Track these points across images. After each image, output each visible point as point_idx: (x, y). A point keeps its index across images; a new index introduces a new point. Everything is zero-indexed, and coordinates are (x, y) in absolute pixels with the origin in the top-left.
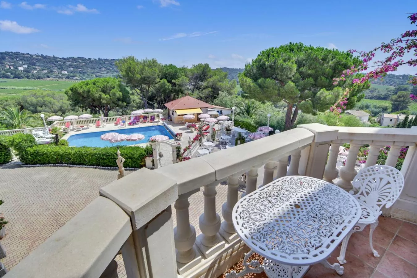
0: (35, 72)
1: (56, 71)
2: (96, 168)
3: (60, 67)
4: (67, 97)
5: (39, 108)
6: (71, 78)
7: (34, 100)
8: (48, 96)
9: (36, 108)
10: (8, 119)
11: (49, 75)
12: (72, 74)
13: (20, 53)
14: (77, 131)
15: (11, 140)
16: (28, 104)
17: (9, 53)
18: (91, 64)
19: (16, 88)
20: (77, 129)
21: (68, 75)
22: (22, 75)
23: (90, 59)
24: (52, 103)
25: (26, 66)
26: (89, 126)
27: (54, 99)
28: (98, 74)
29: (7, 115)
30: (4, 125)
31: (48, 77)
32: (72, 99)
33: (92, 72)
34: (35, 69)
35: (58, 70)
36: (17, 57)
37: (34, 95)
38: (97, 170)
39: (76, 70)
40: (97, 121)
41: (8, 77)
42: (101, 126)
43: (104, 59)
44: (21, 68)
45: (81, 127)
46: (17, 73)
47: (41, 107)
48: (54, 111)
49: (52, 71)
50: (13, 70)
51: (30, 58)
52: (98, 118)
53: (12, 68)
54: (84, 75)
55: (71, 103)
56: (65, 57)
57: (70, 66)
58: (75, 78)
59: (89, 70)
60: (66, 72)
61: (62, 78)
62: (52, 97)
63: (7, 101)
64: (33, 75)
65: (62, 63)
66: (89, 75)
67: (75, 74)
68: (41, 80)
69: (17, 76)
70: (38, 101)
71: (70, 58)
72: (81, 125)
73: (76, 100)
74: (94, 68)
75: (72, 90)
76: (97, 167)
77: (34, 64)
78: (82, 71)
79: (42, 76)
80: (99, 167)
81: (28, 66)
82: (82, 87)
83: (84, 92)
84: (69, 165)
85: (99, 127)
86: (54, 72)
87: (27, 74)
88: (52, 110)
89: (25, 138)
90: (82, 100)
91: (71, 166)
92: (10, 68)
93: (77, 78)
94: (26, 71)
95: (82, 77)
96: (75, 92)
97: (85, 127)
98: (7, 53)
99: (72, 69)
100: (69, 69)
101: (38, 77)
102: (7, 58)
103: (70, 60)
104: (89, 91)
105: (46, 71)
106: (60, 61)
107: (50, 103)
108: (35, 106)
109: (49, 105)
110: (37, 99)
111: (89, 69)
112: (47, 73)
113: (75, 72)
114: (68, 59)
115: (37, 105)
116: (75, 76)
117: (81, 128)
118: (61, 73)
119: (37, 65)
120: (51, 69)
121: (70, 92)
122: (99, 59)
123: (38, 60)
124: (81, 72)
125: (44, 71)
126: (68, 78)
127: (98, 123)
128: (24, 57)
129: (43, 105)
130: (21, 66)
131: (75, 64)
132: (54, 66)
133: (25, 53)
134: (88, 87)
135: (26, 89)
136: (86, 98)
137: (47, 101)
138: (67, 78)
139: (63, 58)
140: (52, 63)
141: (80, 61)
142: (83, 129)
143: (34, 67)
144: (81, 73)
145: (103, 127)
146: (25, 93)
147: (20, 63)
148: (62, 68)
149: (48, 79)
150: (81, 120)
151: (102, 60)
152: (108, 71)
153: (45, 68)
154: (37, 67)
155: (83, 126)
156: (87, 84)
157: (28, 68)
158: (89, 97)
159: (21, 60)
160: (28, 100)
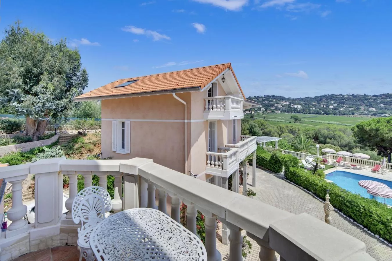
0: (342, 109)
1: (363, 108)
2: (336, 212)
3: (368, 104)
4: (353, 134)
5: (328, 140)
6: (379, 115)
7: (326, 133)
8: (340, 130)
9: (326, 140)
10: (297, 143)
11: (355, 112)
12: (381, 111)
13: (334, 94)
14: (347, 168)
15: (284, 157)
16: (321, 135)
17: (326, 95)
19: (323, 122)
20: (348, 166)
21: (376, 112)
22: (331, 112)
24: (341, 137)
25: (336, 105)
26: (363, 167)
27: (345, 134)
29: (297, 141)
30: (293, 147)
31: (353, 114)
32: (358, 136)
34: (343, 107)
35: (366, 107)
36: (331, 98)
37: (328, 129)
38: (336, 214)
39: (387, 106)
40: (376, 165)
41: (320, 114)
42: (380, 172)
44: (331, 107)
45: (352, 165)
46: (327, 110)
47: (331, 139)
48: (341, 145)
49: (358, 109)
50: (325, 108)
51: (341, 98)
52: (378, 162)
53: (325, 107)
55: (355, 139)
57: (381, 102)
58: (384, 115)
60: (374, 109)
61: (368, 115)
62: (343, 132)
63: (308, 131)
64: (339, 112)
65: (372, 100)
67: (385, 111)
68: (345, 116)
69: (326, 113)
70: (329, 134)
71: (383, 95)
72: (354, 164)
73: (361, 137)
75: (358, 127)
76: (338, 211)
77: (343, 103)
79: (347, 113)
80: (340, 213)
81: (337, 105)
82: (370, 125)
83: (371, 130)
84: (314, 195)
85: (375, 172)
86: (361, 109)
87: (335, 112)
88: (340, 143)
89: (292, 159)
90: (367, 138)
91: (315, 196)
92: (323, 107)
93: (387, 115)
94: (335, 109)
96: (361, 129)
97: (358, 167)
98: (325, 96)
99: (382, 105)
100: (379, 105)
101: (343, 114)
102: (324, 99)
103: (383, 97)
104: (377, 130)
105: (353, 109)
107: (339, 137)
108: (325, 138)
109: (338, 138)
110: (329, 132)
112: (353, 110)
113: (386, 109)
114: (380, 96)
115: (327, 136)
116: (384, 113)
117: (352, 167)
118: (368, 110)
119: (346, 103)
120: (358, 106)
121: (356, 129)
123: (348, 99)
125: (351, 109)
126: (375, 114)
127: (377, 167)
128: (337, 98)
129: (333, 138)
130: (332, 105)
131: (389, 100)
132: (362, 103)
133: (338, 94)
134: (378, 124)
135: (329, 123)
136: (373, 136)
137: (337, 135)
138: (373, 114)
139: (375, 96)
140: (361, 101)
142: (353, 168)
143: (343, 105)
145: (382, 174)
146: (321, 127)
147: (332, 102)
148: (371, 105)
149: (352, 115)
150: (354, 158)
153: (352, 106)
154: (345, 105)
155: (355, 166)
156: (378, 122)
157: (337, 106)
158: (376, 136)
159: (334, 100)
160: (322, 132)
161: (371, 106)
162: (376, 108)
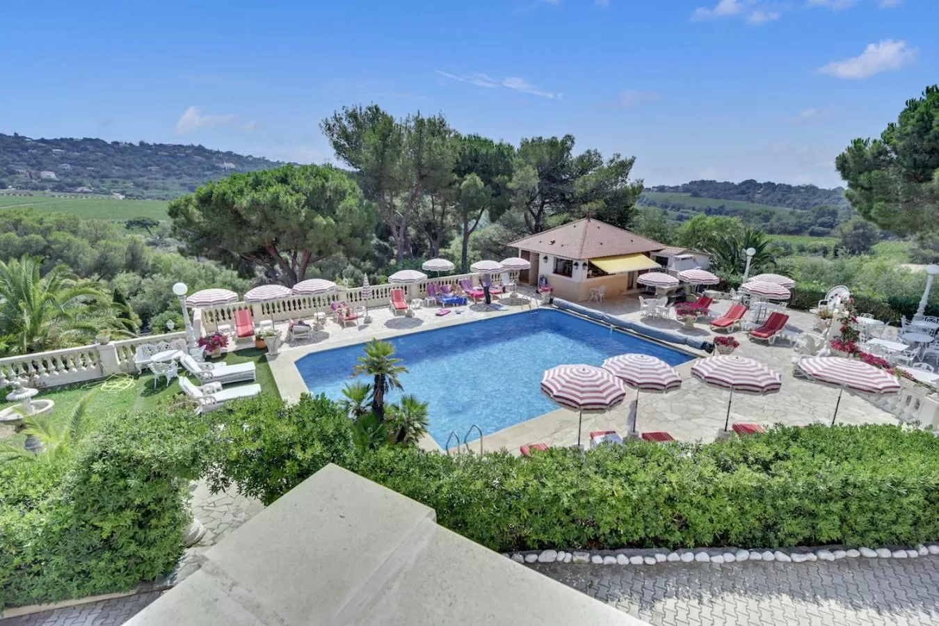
1: (23, 171)
3: (34, 162)
6: (68, 188)
11: (4, 179)
12: (69, 180)
18: (119, 156)
21: (60, 182)
23: (117, 143)
28: (141, 179)
33: (124, 174)
35: (29, 169)
39: (80, 169)
43: (155, 145)
49: (12, 172)
54: (103, 182)
56: (47, 138)
57: (63, 159)
58: (79, 189)
59: (116, 171)
60: (53, 175)
61: (43, 189)
65: (41, 152)
66: (116, 182)
67: (79, 179)
71: (62, 140)
74: (130, 166)
78: (98, 172)
86: (18, 173)
93: (86, 189)
95: (98, 187)
99: (68, 167)
100: (61, 166)
103: (64, 145)
106: (34, 147)
111: (117, 168)
113: (77, 175)
114: (56, 143)
116: (80, 185)
118: (39, 177)
120: (9, 166)
122: (142, 144)
124: (94, 174)
126: (59, 188)
131: (77, 154)
132: (17, 158)
138: (55, 188)
139: (43, 141)
140: (12, 152)
141: (90, 147)
144: (94, 178)
148: (41, 164)
149: (2, 191)
151: (149, 147)
152: (167, 172)
161: (40, 166)
162: (56, 172)
